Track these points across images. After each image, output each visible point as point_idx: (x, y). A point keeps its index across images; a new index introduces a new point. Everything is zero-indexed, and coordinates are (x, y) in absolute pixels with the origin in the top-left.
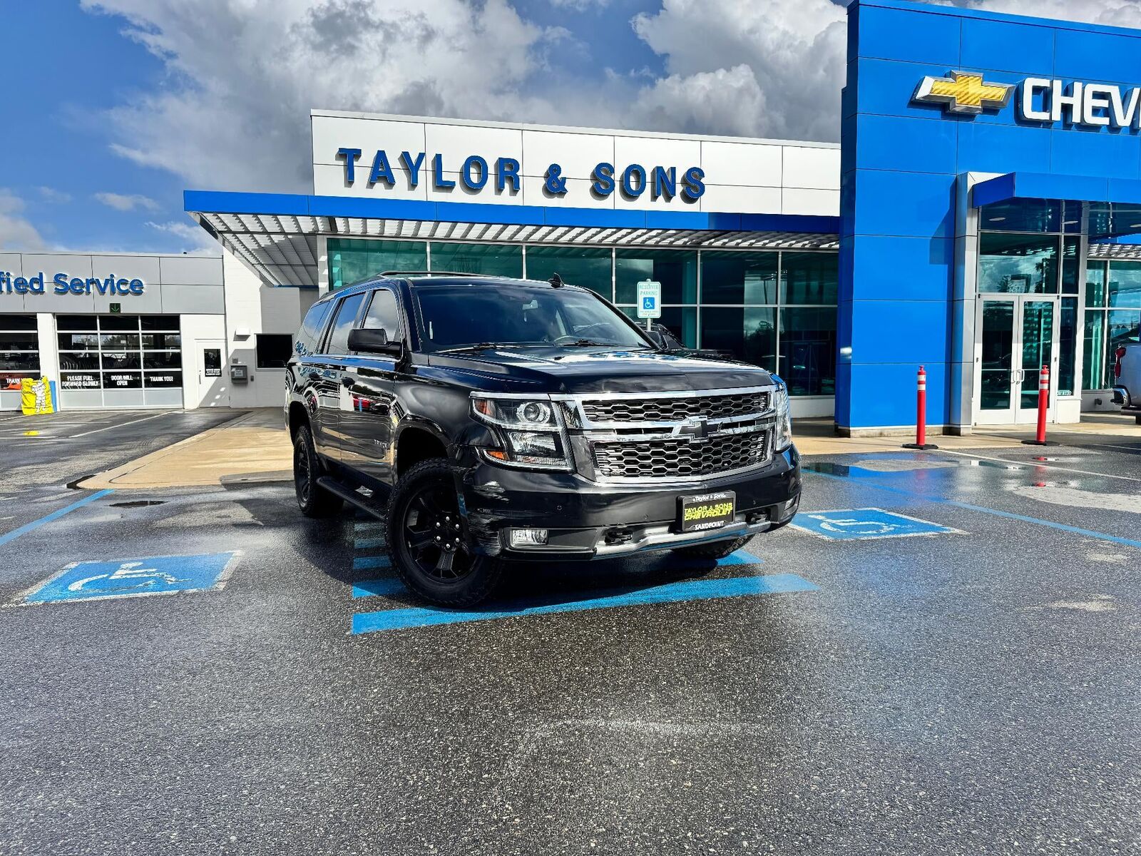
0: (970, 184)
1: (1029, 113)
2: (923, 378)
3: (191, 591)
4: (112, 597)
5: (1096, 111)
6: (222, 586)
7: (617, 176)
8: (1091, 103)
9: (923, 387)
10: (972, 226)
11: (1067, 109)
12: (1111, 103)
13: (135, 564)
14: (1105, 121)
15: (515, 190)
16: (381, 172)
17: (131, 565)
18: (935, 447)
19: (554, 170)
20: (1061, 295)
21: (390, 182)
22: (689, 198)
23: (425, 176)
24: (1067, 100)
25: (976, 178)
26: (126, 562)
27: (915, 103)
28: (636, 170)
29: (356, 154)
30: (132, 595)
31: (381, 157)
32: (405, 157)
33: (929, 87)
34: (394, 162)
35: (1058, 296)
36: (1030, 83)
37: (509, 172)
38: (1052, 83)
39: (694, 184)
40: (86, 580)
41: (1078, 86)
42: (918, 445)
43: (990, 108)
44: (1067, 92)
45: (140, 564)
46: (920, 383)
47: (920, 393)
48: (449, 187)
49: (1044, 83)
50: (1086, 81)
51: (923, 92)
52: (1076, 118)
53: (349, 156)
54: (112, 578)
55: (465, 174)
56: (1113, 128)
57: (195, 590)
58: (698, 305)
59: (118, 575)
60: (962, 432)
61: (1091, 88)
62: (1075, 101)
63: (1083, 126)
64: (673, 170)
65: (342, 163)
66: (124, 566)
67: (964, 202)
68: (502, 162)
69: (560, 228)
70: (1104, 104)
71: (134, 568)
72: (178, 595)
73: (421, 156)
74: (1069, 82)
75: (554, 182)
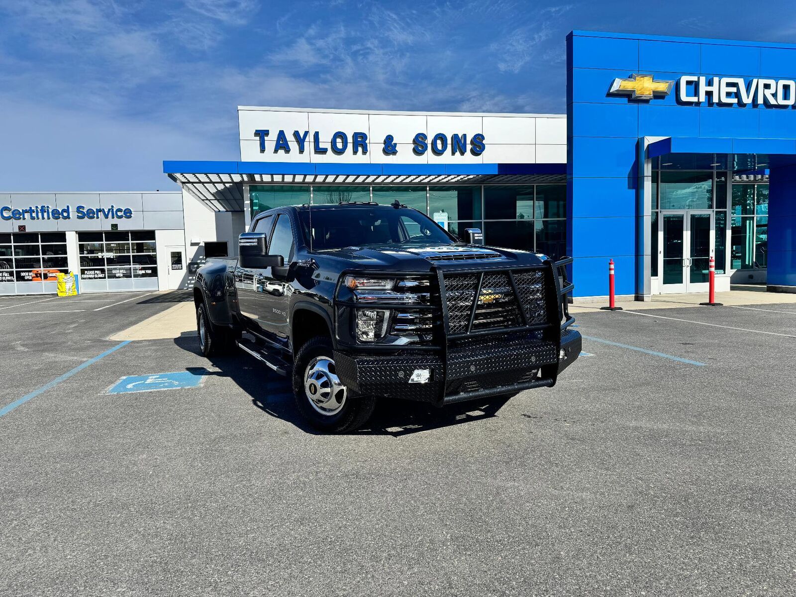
0: (646, 144)
1: (684, 98)
2: (612, 266)
3: (187, 387)
4: (149, 390)
5: (729, 94)
6: (202, 385)
7: (429, 141)
8: (725, 89)
9: (612, 272)
10: (648, 169)
11: (709, 94)
12: (738, 89)
13: (156, 377)
14: (735, 101)
15: (365, 152)
16: (282, 144)
17: (154, 377)
18: (621, 309)
19: (389, 139)
20: (715, 210)
21: (287, 150)
22: (476, 152)
23: (309, 145)
24: (709, 89)
25: (649, 140)
26: (151, 376)
27: (610, 95)
28: (441, 137)
29: (266, 133)
30: (159, 390)
31: (281, 134)
32: (296, 134)
33: (619, 84)
34: (290, 137)
35: (713, 211)
36: (684, 79)
37: (360, 141)
38: (699, 78)
39: (478, 144)
40: (134, 384)
41: (716, 80)
42: (611, 308)
43: (658, 96)
44: (710, 83)
45: (158, 376)
46: (610, 269)
47: (610, 275)
48: (324, 151)
49: (695, 78)
50: (721, 76)
51: (614, 88)
52: (715, 100)
53: (262, 134)
54: (146, 383)
55: (333, 143)
56: (741, 104)
57: (189, 387)
58: (483, 221)
59: (148, 381)
60: (645, 299)
61: (725, 80)
62: (714, 89)
63: (720, 104)
64: (465, 136)
65: (258, 138)
66: (151, 377)
67: (643, 155)
68: (356, 135)
69: (392, 176)
70: (734, 90)
71: (155, 379)
72: (181, 389)
73: (306, 133)
74: (710, 77)
75: (389, 147)
